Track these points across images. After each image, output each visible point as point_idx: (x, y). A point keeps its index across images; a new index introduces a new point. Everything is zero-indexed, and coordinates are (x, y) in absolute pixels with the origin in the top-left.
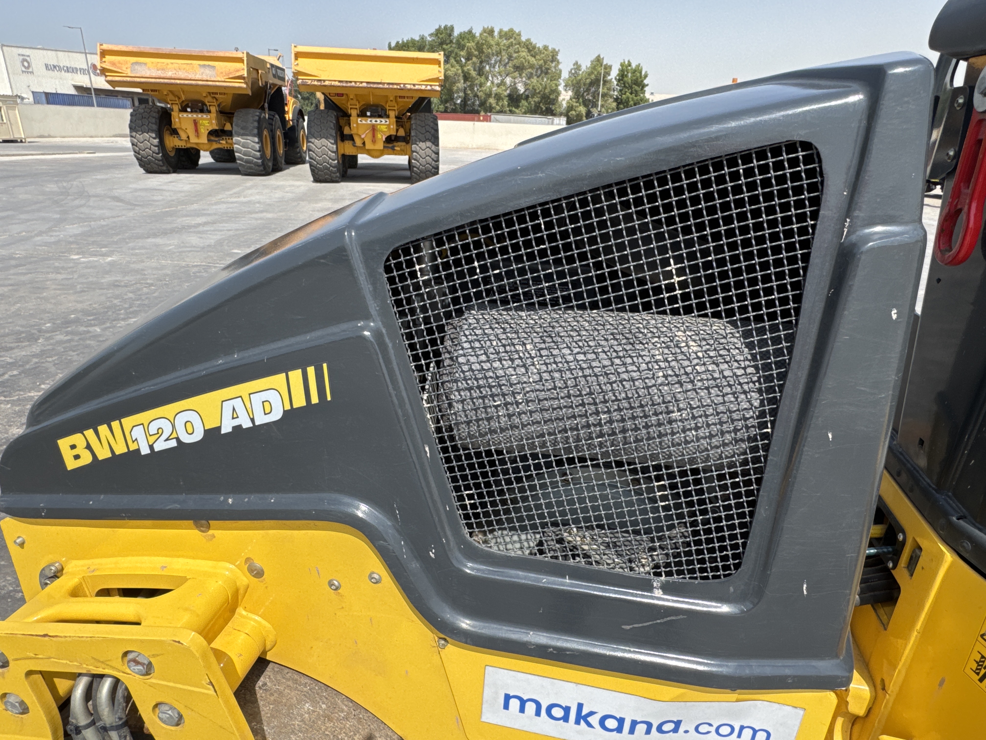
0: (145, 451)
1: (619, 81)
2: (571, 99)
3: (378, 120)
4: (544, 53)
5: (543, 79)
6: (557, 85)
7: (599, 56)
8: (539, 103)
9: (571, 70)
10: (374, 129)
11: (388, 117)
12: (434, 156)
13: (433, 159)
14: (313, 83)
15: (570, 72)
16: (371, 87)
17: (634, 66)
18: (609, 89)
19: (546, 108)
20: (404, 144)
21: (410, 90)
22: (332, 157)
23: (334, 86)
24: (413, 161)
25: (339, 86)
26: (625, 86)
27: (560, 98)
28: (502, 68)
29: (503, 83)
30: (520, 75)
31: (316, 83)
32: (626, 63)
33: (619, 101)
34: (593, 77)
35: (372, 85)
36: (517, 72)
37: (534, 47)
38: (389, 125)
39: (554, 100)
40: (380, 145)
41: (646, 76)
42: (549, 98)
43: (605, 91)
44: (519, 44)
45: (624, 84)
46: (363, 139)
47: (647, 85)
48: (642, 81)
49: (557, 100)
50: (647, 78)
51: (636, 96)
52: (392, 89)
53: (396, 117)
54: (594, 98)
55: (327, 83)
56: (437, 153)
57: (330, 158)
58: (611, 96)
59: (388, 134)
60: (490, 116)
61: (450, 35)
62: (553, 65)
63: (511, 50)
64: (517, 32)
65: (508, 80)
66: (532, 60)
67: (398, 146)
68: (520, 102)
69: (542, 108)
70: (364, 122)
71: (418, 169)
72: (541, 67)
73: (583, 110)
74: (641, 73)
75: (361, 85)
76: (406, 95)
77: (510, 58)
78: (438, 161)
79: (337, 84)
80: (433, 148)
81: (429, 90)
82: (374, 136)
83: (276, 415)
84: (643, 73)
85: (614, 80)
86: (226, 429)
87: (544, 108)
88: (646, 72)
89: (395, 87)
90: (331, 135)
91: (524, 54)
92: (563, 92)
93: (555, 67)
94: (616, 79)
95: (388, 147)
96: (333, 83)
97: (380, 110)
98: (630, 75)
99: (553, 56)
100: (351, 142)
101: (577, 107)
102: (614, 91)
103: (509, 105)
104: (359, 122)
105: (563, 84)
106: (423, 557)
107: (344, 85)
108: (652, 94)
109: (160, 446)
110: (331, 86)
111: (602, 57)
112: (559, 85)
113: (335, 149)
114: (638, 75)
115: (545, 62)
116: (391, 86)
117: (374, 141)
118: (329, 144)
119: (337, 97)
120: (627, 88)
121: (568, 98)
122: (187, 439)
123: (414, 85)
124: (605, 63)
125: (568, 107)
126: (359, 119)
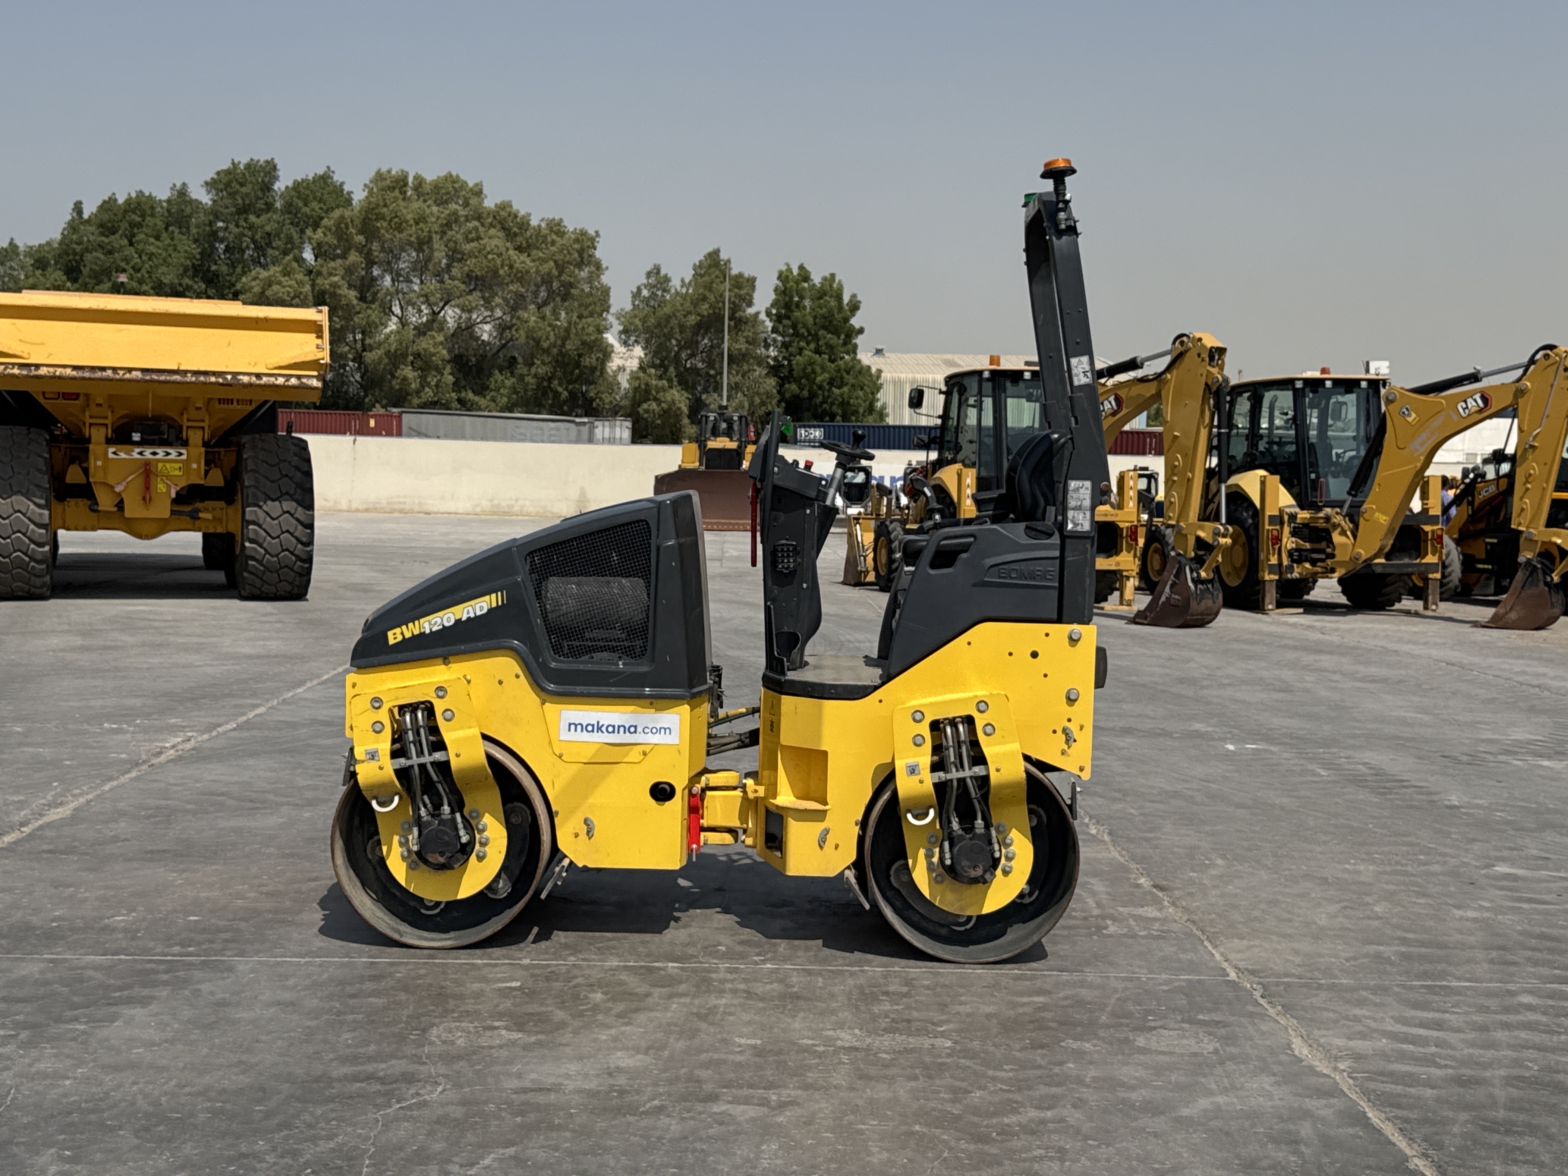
0: (428, 631)
1: (778, 319)
2: (641, 368)
3: (161, 452)
4: (553, 243)
5: (555, 313)
6: (600, 331)
7: (717, 252)
8: (550, 380)
9: (639, 289)
10: (148, 471)
11: (185, 443)
12: (300, 531)
13: (297, 539)
14: (9, 371)
15: (637, 295)
16: (152, 381)
17: (816, 280)
18: (752, 342)
19: (571, 393)
20: (222, 504)
21: (250, 385)
22: (36, 538)
23: (60, 378)
24: (247, 544)
25: (73, 378)
26: (796, 334)
27: (614, 364)
28: (433, 284)
29: (434, 322)
30: (487, 301)
31: (16, 371)
32: (795, 272)
33: (784, 372)
34: (705, 308)
35: (155, 377)
36: (477, 294)
37: (524, 224)
38: (187, 463)
39: (593, 369)
40: (162, 509)
41: (855, 307)
42: (578, 365)
43: (742, 346)
44: (479, 218)
45: (794, 326)
46: (119, 494)
47: (861, 331)
48: (846, 320)
49: (603, 371)
50: (859, 313)
51: (832, 361)
52: (204, 383)
53: (205, 444)
54: (711, 364)
55: (43, 371)
56: (311, 526)
57: (32, 541)
58: (761, 361)
59: (183, 483)
60: (399, 417)
61: (267, 188)
62: (584, 274)
63: (456, 234)
64: (471, 184)
65: (451, 315)
66: (522, 261)
67: (206, 510)
68: (490, 375)
69: (557, 394)
70: (123, 455)
71: (260, 562)
72: (547, 280)
73: (679, 398)
74: (839, 297)
75: (128, 376)
76: (235, 397)
77: (455, 256)
78: (310, 543)
79: (68, 372)
80: (300, 513)
81: (294, 387)
82: (147, 488)
83: (485, 611)
84: (846, 299)
85: (763, 316)
86: (464, 619)
87: (565, 395)
88: (854, 296)
89: (213, 379)
90: (38, 486)
91: (495, 242)
92: (618, 347)
93: (590, 281)
94: (768, 314)
95: (181, 513)
96: (59, 371)
97: (165, 428)
98: (807, 303)
99: (581, 252)
100: (83, 503)
101: (664, 389)
102: (767, 346)
103: (457, 386)
104: (111, 456)
105: (617, 327)
106: (537, 661)
107: (87, 375)
108: (879, 352)
109: (434, 629)
110: (54, 377)
111: (723, 256)
112: (606, 329)
113: (46, 520)
114: (833, 303)
115: (561, 268)
116: (202, 378)
117: (147, 498)
118: (32, 506)
119: (61, 401)
120: (802, 337)
121: (633, 364)
122: (447, 624)
123: (258, 376)
124: (734, 272)
125: (636, 389)
126: (111, 450)
